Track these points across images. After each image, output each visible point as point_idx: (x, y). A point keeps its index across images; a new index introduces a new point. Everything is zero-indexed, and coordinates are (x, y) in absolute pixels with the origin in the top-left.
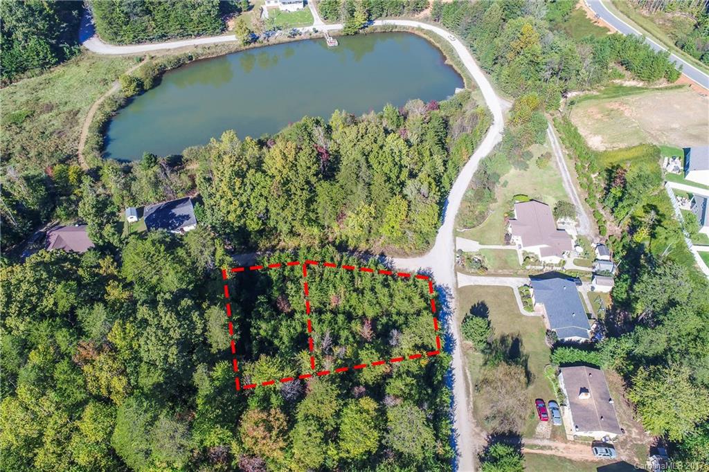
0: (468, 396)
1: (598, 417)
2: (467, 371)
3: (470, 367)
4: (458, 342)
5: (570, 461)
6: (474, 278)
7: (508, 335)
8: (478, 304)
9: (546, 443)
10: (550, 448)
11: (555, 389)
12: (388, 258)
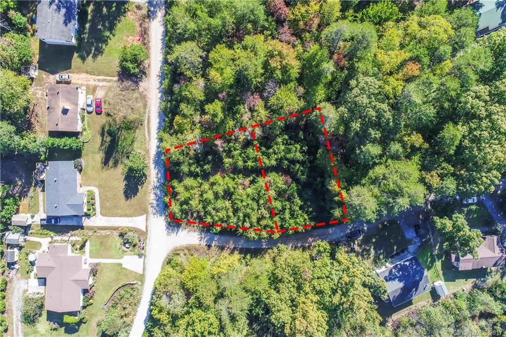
0: (149, 117)
1: (60, 94)
2: (147, 137)
3: (145, 140)
4: (152, 161)
5: (87, 73)
6: (131, 225)
7: (111, 167)
8: (131, 198)
9: (101, 84)
10: (99, 80)
11: (86, 122)
12: (203, 243)
